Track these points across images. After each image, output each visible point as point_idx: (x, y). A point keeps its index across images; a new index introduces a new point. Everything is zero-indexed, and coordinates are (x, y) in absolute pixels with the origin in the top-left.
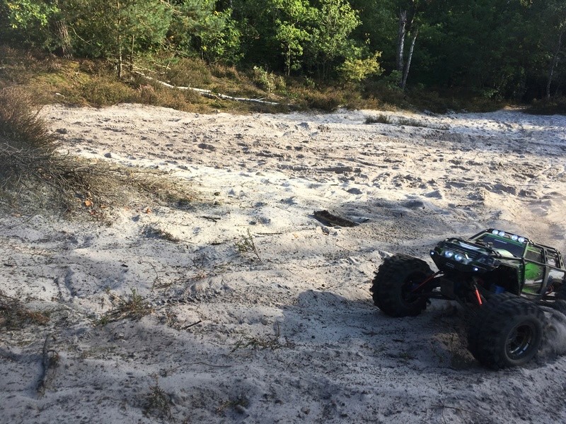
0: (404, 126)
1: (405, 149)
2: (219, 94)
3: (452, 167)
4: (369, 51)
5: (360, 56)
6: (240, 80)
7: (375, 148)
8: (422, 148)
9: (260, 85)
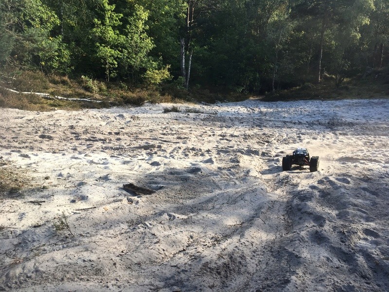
0: (189, 113)
1: (190, 129)
2: (56, 96)
3: (221, 139)
4: (163, 65)
5: (157, 67)
6: (72, 85)
7: (171, 129)
8: (201, 127)
9: (88, 89)
